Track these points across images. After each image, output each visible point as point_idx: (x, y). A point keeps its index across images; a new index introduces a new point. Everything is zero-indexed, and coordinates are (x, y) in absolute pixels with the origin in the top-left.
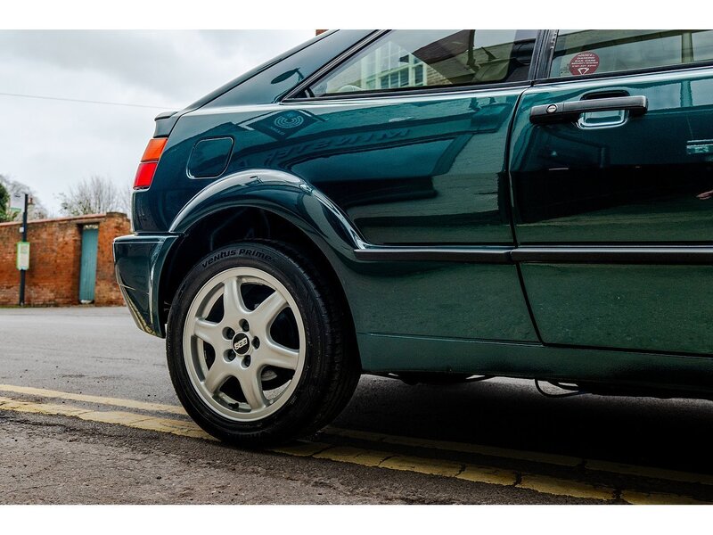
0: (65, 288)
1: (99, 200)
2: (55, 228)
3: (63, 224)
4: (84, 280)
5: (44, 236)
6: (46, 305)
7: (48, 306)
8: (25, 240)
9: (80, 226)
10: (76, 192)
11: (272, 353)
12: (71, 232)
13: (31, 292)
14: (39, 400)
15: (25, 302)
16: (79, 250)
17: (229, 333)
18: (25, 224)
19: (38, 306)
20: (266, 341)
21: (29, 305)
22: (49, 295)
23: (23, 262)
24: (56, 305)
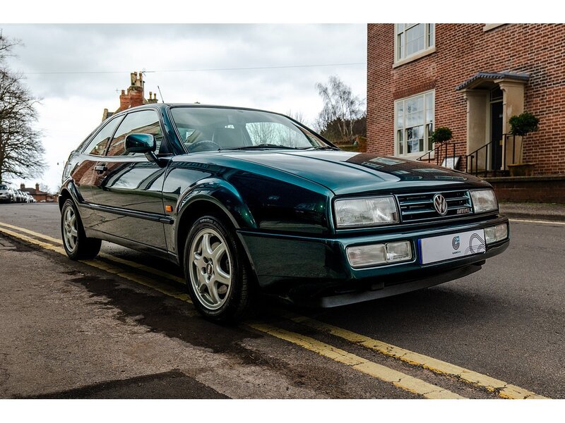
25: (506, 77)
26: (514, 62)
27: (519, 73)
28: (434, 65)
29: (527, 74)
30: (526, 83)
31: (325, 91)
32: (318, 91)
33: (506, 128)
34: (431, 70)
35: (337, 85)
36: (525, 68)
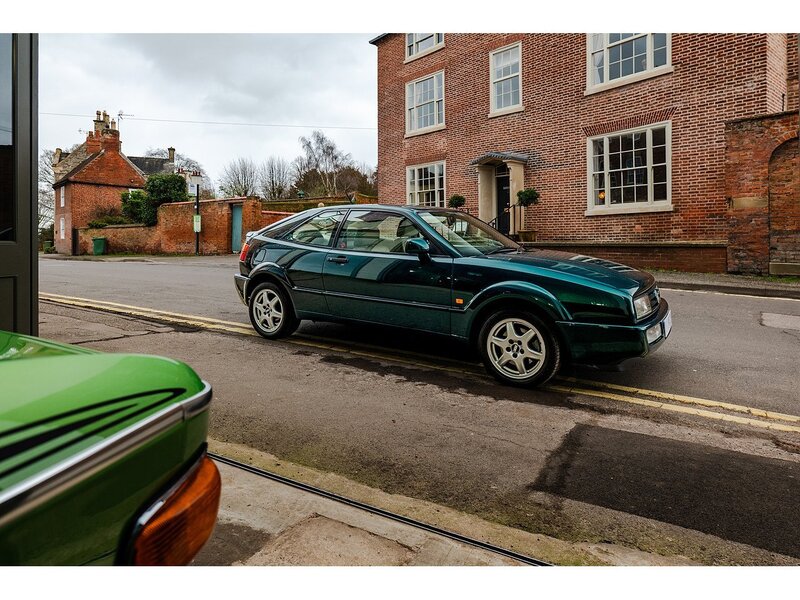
0: (224, 243)
1: (244, 175)
2: (216, 206)
3: (221, 203)
4: (234, 238)
5: (209, 210)
6: (211, 254)
7: (213, 255)
8: (198, 214)
9: (231, 205)
10: (229, 169)
11: (274, 313)
12: (226, 208)
13: (203, 246)
14: (213, 323)
15: (199, 253)
16: (231, 219)
17: (264, 307)
18: (198, 204)
19: (207, 255)
20: (274, 310)
21: (202, 254)
22: (213, 248)
23: (197, 227)
24: (218, 254)
25: (513, 158)
26: (515, 146)
27: (519, 155)
28: (444, 139)
29: (525, 156)
30: (525, 164)
31: (309, 144)
32: (302, 145)
33: (514, 199)
34: (442, 144)
35: (321, 140)
36: (524, 152)
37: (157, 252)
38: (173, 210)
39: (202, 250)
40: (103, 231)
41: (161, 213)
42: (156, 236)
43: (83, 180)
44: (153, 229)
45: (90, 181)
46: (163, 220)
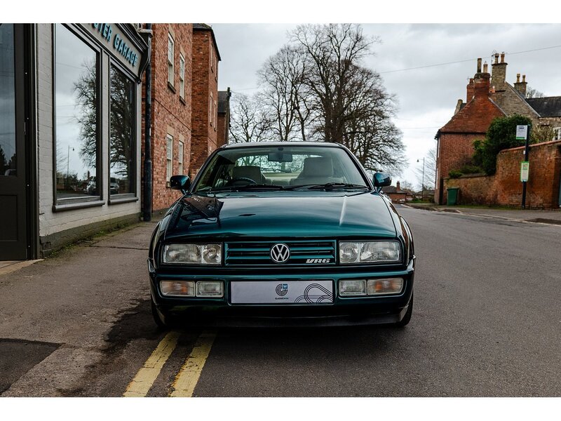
0: (549, 195)
2: (545, 149)
3: (550, 146)
5: (539, 156)
7: (539, 208)
8: (526, 160)
9: (560, 148)
12: (554, 153)
13: (530, 198)
15: (526, 206)
18: (527, 149)
19: (533, 209)
21: (528, 208)
22: (540, 201)
23: (524, 175)
37: (494, 204)
38: (510, 156)
39: (529, 203)
40: (458, 181)
41: (500, 161)
42: (494, 186)
43: (453, 130)
44: (492, 178)
45: (459, 130)
46: (500, 169)
